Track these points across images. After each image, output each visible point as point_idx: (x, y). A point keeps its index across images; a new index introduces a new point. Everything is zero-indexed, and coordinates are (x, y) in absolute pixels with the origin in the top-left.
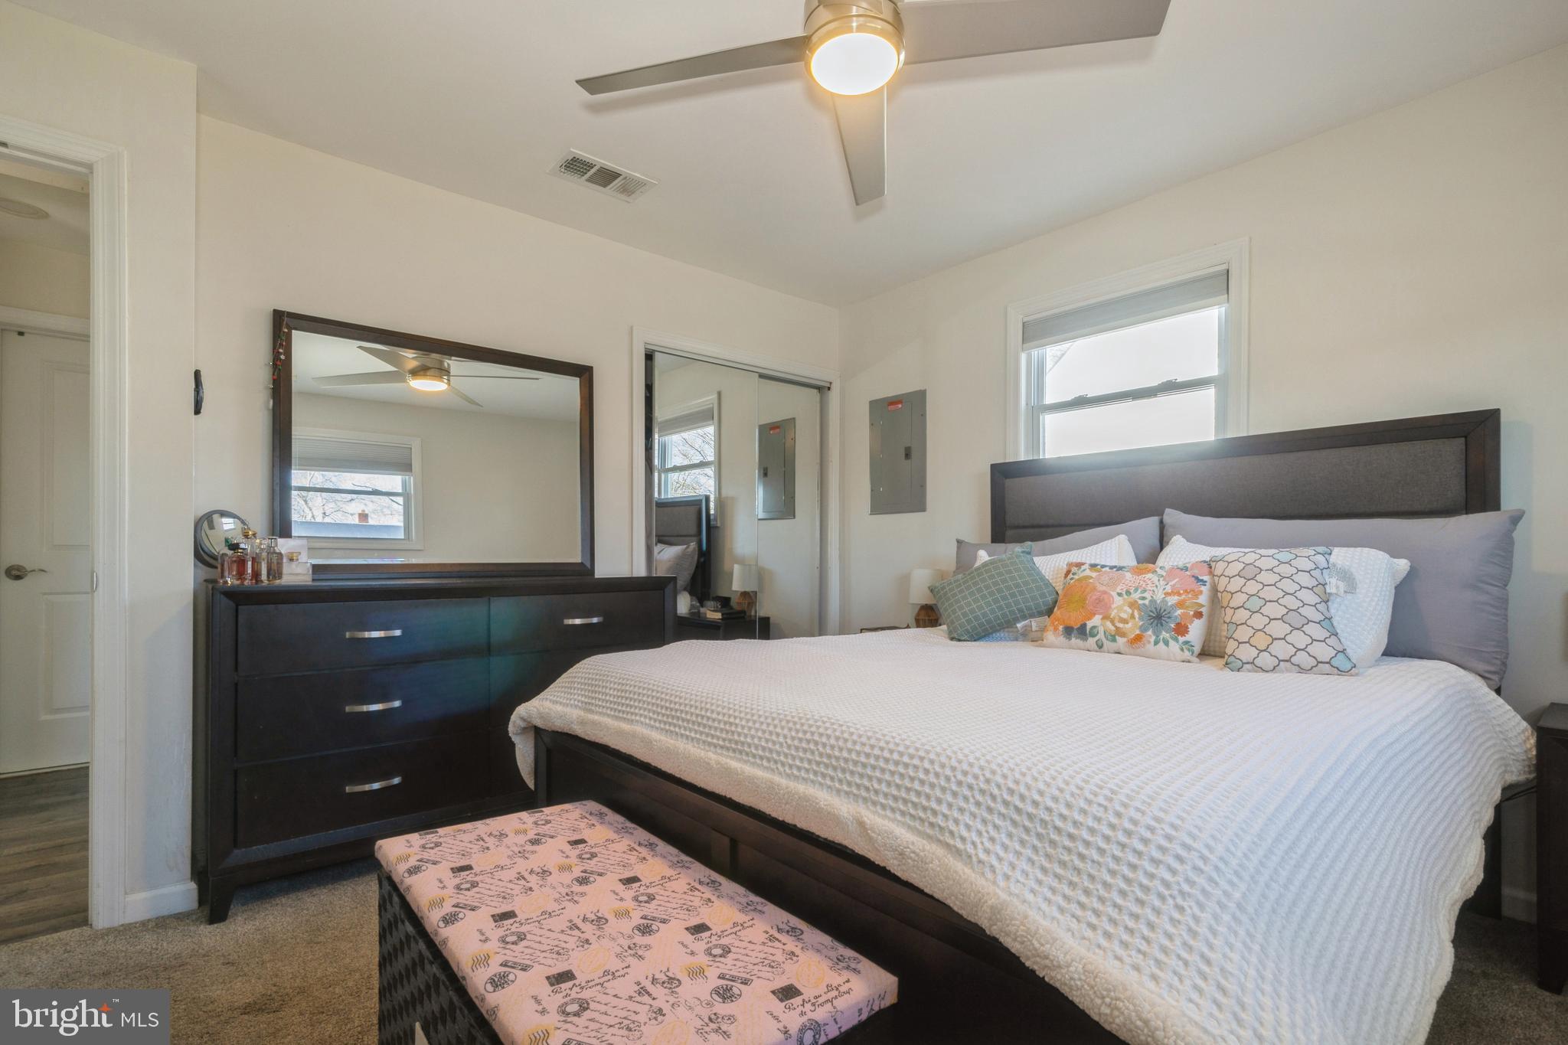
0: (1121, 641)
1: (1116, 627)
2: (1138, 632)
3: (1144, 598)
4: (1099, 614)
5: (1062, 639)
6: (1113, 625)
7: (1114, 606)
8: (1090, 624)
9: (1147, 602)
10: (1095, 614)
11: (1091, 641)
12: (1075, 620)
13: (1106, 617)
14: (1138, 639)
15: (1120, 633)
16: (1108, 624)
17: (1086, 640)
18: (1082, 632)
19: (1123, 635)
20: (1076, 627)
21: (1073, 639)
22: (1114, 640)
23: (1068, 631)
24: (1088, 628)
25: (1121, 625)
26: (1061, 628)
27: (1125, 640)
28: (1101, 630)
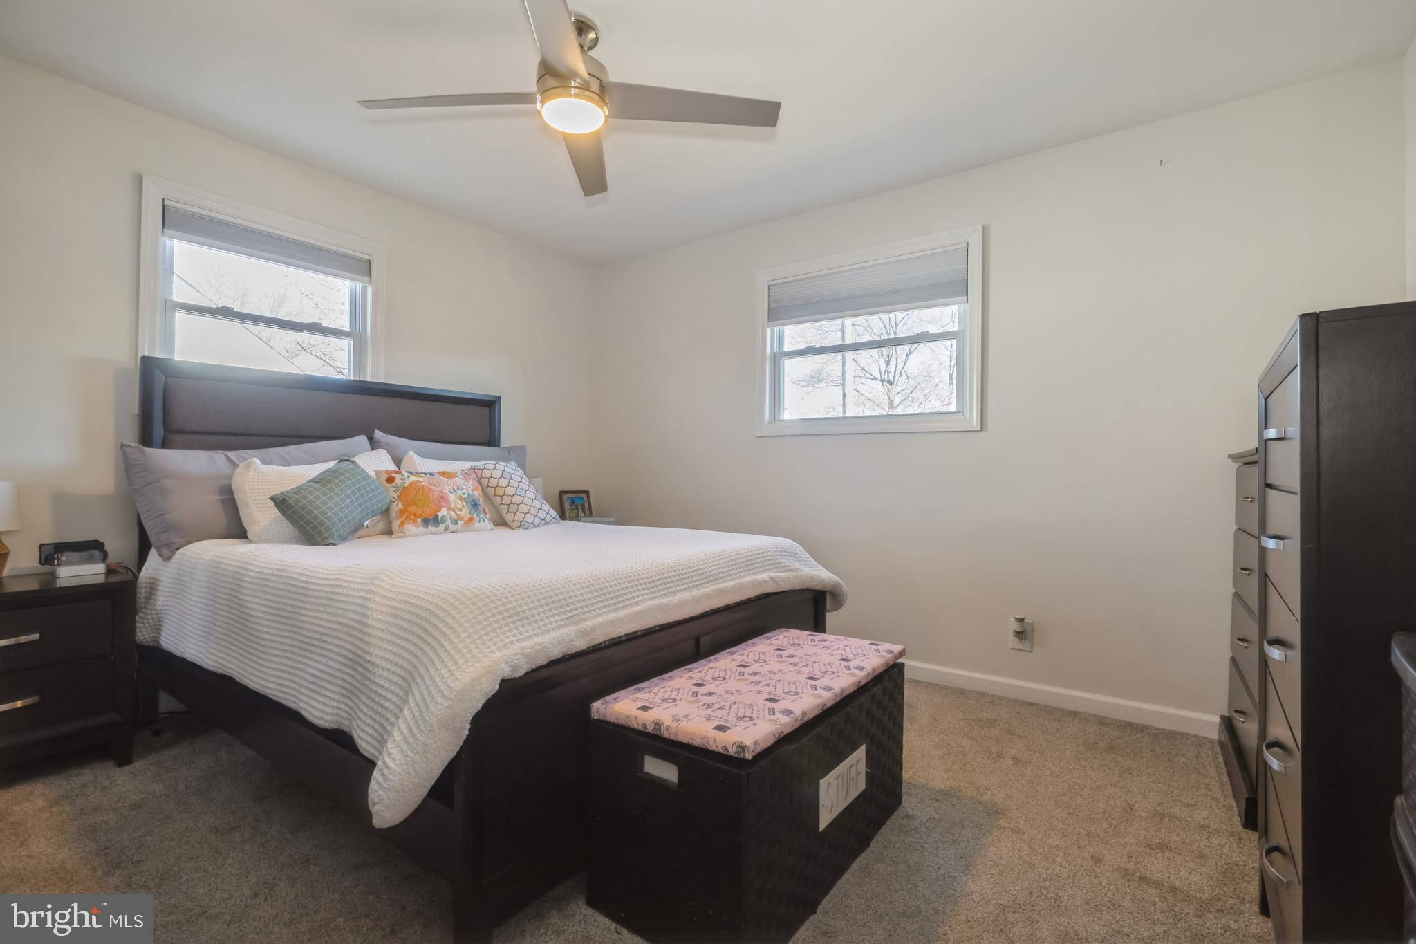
0: (460, 523)
1: (457, 514)
2: (469, 516)
3: (464, 494)
4: (445, 507)
5: (422, 529)
6: (455, 513)
7: (451, 500)
8: (440, 514)
9: (466, 496)
10: (441, 507)
11: (442, 526)
12: (428, 512)
13: (449, 509)
14: (471, 520)
15: (460, 518)
16: (452, 513)
17: (438, 526)
18: (436, 521)
19: (462, 519)
20: (431, 518)
21: (430, 527)
22: (456, 523)
23: (426, 522)
24: (440, 517)
25: (459, 513)
26: (419, 520)
27: (463, 522)
28: (448, 517)
